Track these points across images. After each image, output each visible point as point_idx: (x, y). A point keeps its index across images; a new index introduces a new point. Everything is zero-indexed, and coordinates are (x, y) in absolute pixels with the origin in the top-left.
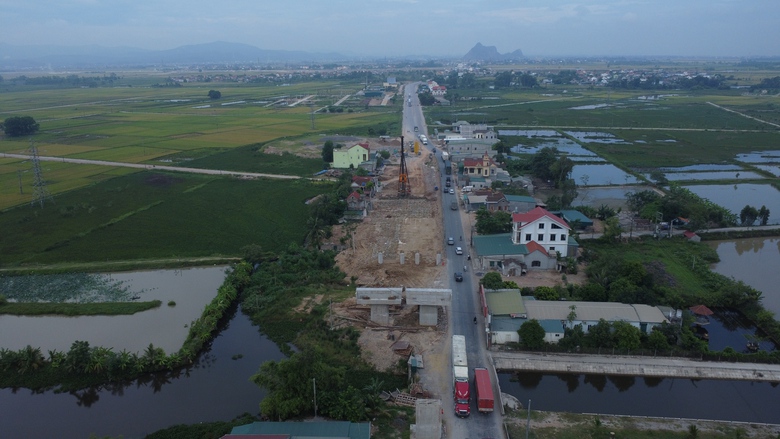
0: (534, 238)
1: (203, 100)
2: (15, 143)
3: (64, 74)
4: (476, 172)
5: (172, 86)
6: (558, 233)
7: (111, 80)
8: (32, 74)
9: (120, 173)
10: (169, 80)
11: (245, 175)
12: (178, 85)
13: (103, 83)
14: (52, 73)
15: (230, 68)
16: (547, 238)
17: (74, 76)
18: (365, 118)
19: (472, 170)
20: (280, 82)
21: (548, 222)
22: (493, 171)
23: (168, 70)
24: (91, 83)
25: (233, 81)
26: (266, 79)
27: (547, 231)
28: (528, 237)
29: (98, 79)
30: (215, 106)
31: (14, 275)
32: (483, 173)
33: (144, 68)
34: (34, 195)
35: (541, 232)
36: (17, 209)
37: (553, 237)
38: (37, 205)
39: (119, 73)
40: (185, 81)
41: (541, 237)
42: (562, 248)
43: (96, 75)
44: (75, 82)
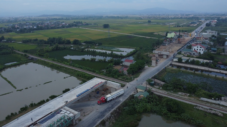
0: (196, 50)
1: (146, 23)
2: (105, 29)
3: (116, 16)
4: (199, 40)
5: (140, 19)
6: (201, 49)
7: (126, 17)
8: (109, 16)
9: (123, 35)
10: (140, 18)
11: (147, 37)
12: (142, 19)
13: (124, 18)
14: (113, 15)
15: (158, 15)
16: (199, 50)
17: (118, 16)
18: (185, 28)
19: (198, 39)
20: (169, 19)
21: (199, 47)
22: (203, 40)
23: (141, 15)
24: (122, 18)
25: (156, 18)
26: (166, 18)
27: (199, 48)
28: (195, 49)
29: (123, 17)
30: (149, 24)
31: (104, 46)
32: (201, 40)
33: (135, 15)
34: (108, 37)
35: (197, 48)
36: (105, 39)
37: (200, 50)
38: (108, 38)
39: (128, 16)
40: (144, 18)
41: (197, 49)
42: (202, 53)
43: (123, 16)
44: (118, 17)
